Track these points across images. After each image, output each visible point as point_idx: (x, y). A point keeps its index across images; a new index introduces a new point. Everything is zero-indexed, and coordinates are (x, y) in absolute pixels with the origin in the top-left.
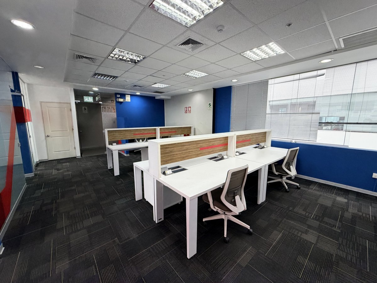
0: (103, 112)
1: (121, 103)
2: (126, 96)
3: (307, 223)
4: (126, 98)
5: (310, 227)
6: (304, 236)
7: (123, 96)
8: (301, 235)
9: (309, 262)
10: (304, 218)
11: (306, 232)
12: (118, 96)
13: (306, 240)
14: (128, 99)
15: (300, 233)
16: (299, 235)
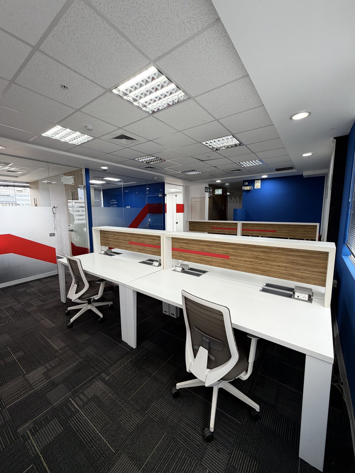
0: (229, 203)
1: (248, 191)
2: (256, 181)
3: (62, 386)
4: (255, 185)
5: (53, 385)
6: (41, 370)
7: (251, 182)
8: (46, 367)
9: (13, 359)
10: (75, 387)
11: (46, 375)
12: (246, 184)
13: (36, 369)
14: (258, 185)
15: (49, 367)
16: (47, 365)
